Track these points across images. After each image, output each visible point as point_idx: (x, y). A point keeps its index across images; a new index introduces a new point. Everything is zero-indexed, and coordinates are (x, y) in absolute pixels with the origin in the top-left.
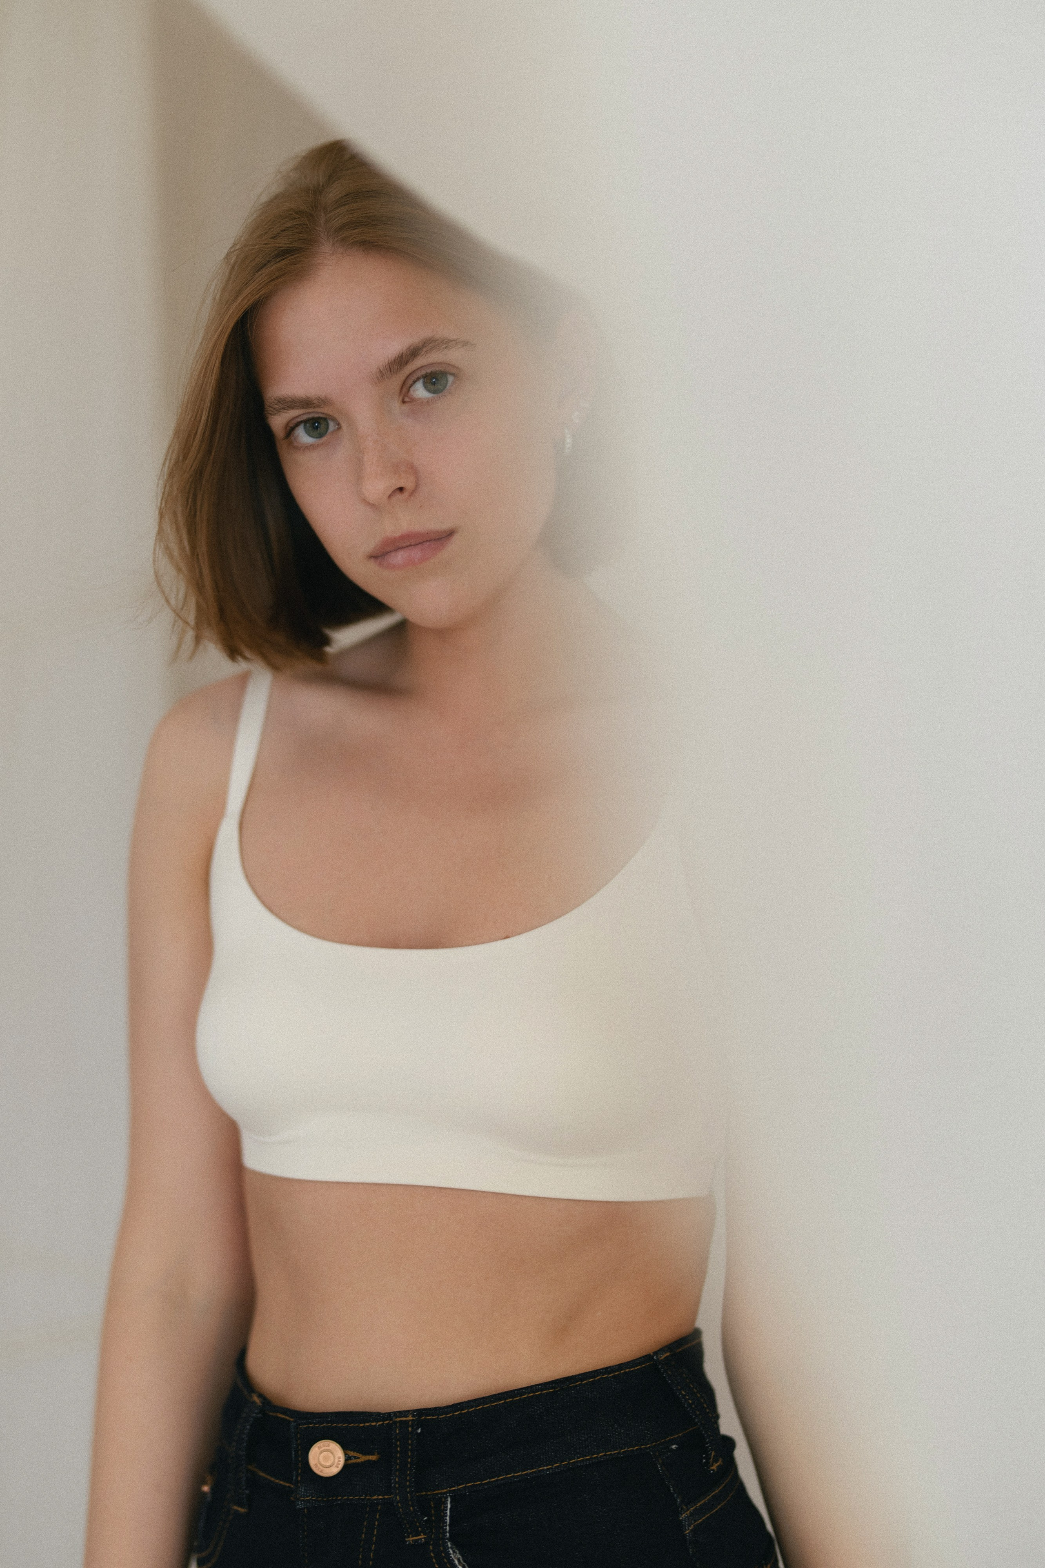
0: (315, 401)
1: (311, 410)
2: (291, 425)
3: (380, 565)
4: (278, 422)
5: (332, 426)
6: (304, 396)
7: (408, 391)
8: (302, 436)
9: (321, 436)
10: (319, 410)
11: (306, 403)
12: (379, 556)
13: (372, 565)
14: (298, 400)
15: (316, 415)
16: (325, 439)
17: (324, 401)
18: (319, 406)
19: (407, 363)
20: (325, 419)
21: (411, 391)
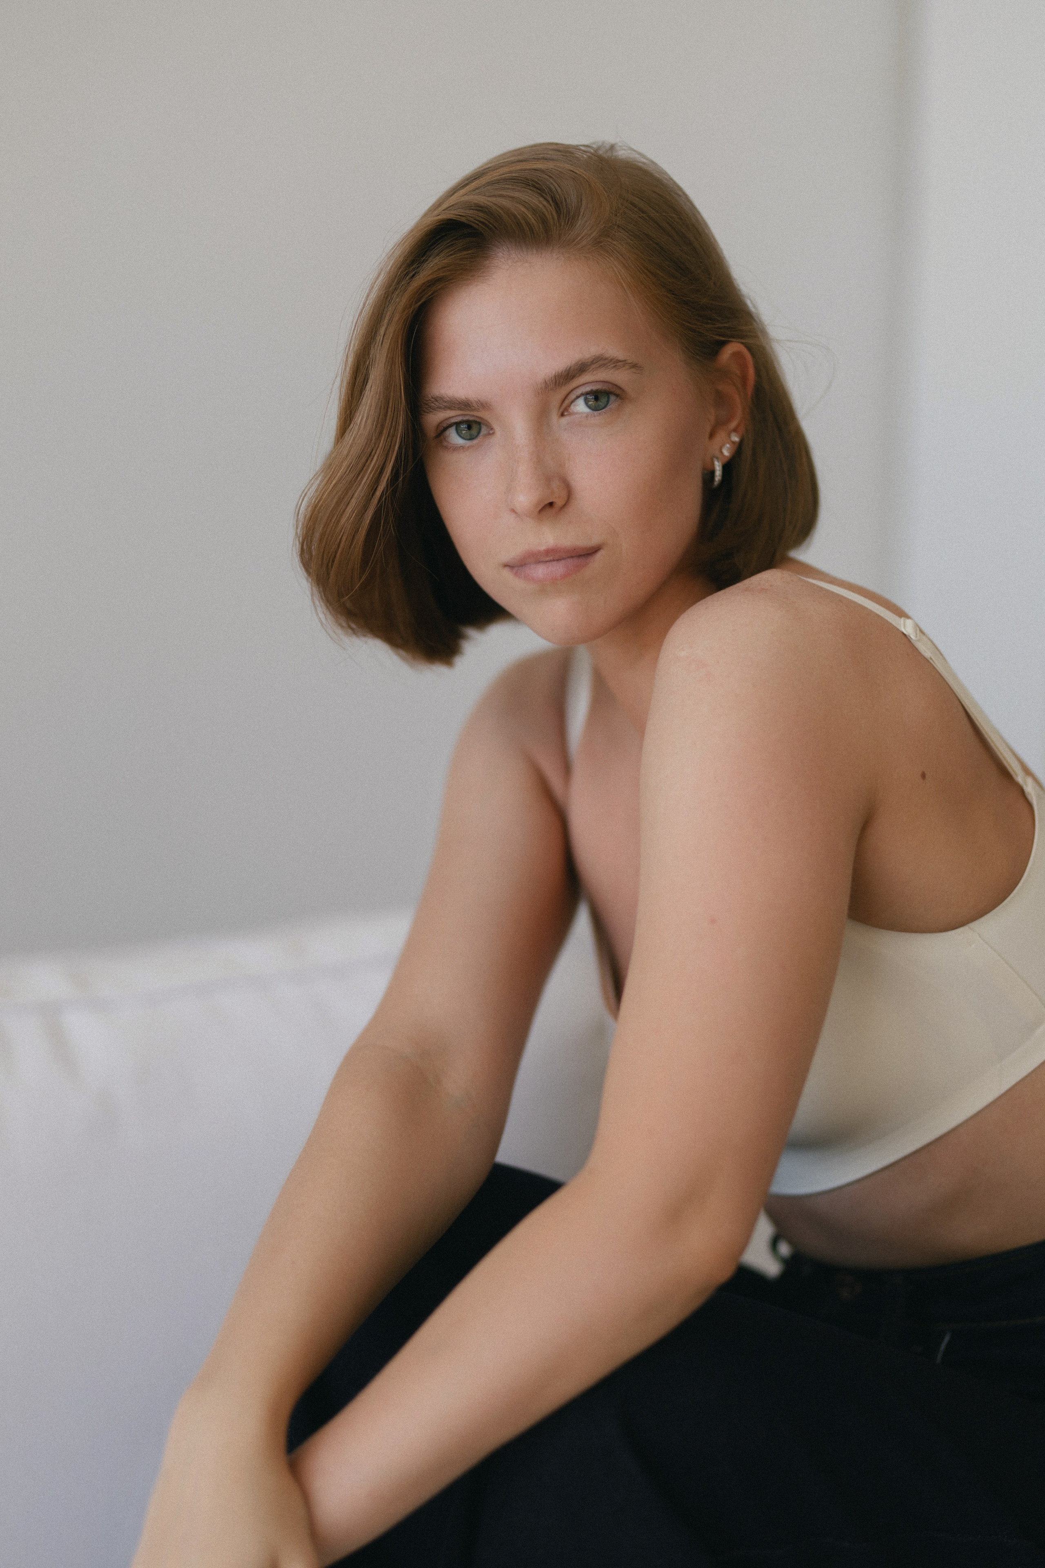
0: (475, 404)
1: (468, 413)
2: (445, 425)
3: (516, 574)
4: (434, 419)
5: (484, 430)
6: (463, 397)
7: (569, 406)
8: (454, 437)
9: (471, 438)
10: (476, 413)
11: (465, 405)
12: (517, 566)
13: (507, 573)
14: (457, 401)
15: (471, 419)
16: (475, 442)
17: (484, 405)
18: (475, 410)
19: (573, 378)
20: (479, 424)
21: (572, 407)
